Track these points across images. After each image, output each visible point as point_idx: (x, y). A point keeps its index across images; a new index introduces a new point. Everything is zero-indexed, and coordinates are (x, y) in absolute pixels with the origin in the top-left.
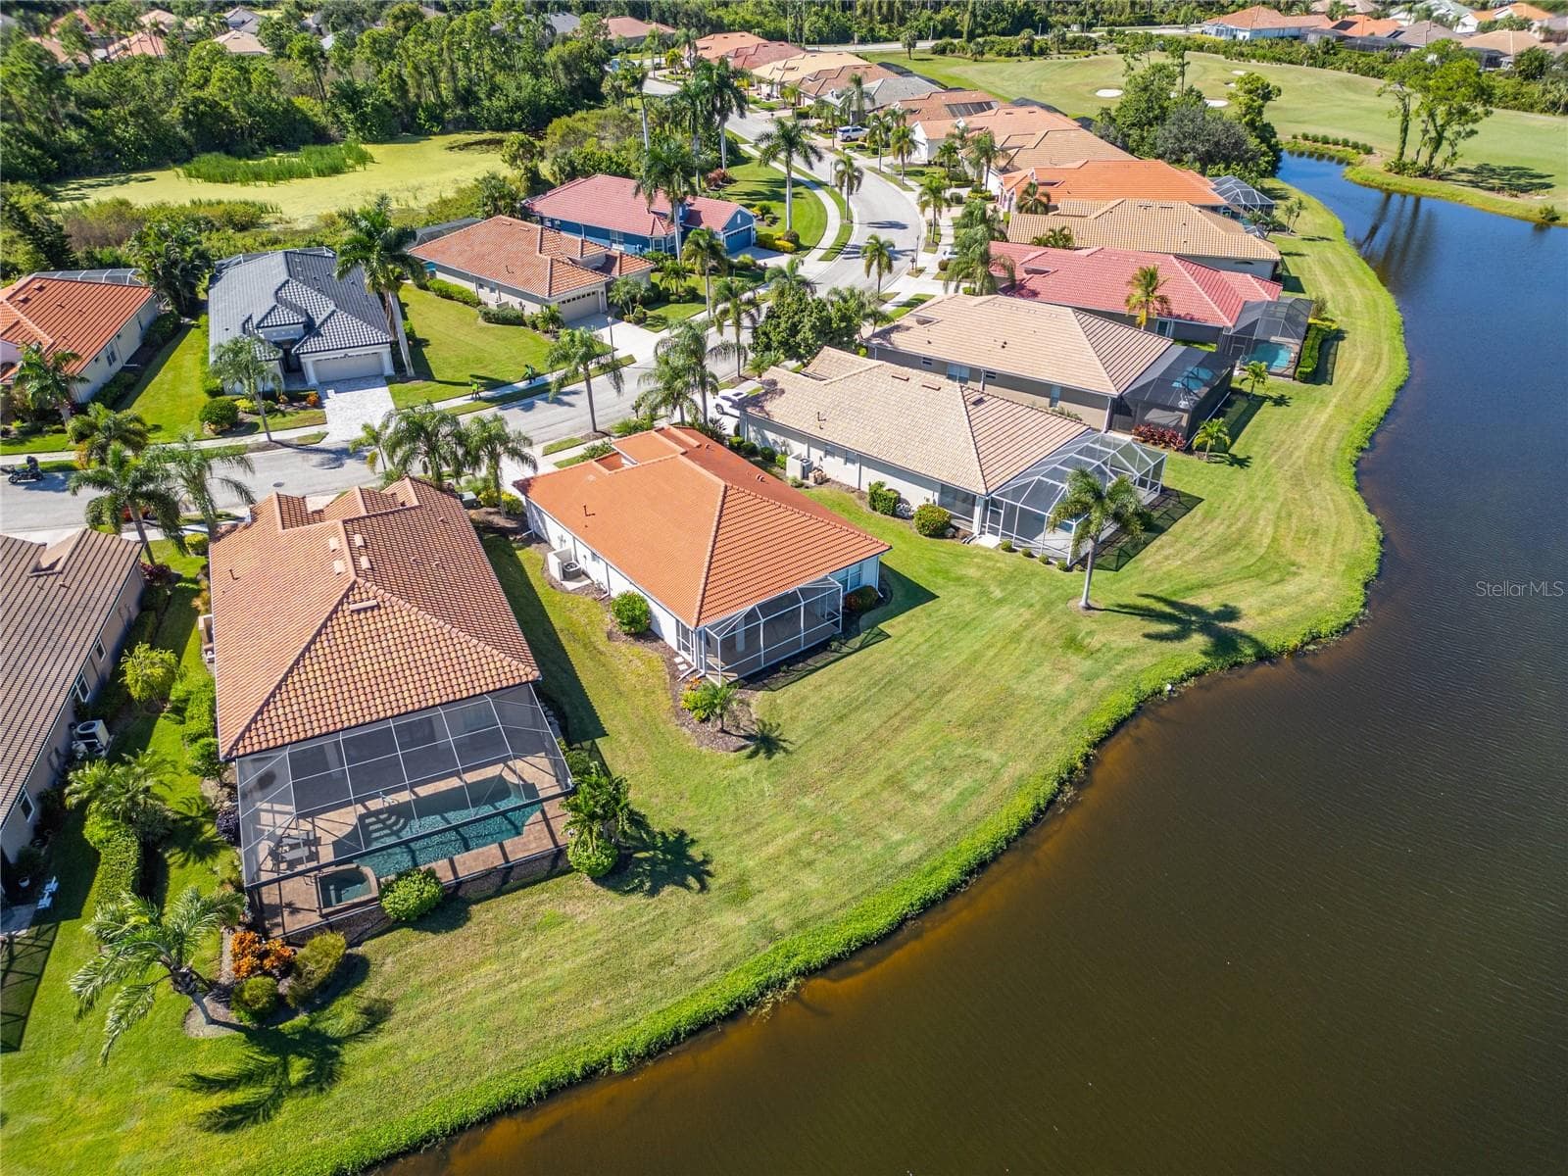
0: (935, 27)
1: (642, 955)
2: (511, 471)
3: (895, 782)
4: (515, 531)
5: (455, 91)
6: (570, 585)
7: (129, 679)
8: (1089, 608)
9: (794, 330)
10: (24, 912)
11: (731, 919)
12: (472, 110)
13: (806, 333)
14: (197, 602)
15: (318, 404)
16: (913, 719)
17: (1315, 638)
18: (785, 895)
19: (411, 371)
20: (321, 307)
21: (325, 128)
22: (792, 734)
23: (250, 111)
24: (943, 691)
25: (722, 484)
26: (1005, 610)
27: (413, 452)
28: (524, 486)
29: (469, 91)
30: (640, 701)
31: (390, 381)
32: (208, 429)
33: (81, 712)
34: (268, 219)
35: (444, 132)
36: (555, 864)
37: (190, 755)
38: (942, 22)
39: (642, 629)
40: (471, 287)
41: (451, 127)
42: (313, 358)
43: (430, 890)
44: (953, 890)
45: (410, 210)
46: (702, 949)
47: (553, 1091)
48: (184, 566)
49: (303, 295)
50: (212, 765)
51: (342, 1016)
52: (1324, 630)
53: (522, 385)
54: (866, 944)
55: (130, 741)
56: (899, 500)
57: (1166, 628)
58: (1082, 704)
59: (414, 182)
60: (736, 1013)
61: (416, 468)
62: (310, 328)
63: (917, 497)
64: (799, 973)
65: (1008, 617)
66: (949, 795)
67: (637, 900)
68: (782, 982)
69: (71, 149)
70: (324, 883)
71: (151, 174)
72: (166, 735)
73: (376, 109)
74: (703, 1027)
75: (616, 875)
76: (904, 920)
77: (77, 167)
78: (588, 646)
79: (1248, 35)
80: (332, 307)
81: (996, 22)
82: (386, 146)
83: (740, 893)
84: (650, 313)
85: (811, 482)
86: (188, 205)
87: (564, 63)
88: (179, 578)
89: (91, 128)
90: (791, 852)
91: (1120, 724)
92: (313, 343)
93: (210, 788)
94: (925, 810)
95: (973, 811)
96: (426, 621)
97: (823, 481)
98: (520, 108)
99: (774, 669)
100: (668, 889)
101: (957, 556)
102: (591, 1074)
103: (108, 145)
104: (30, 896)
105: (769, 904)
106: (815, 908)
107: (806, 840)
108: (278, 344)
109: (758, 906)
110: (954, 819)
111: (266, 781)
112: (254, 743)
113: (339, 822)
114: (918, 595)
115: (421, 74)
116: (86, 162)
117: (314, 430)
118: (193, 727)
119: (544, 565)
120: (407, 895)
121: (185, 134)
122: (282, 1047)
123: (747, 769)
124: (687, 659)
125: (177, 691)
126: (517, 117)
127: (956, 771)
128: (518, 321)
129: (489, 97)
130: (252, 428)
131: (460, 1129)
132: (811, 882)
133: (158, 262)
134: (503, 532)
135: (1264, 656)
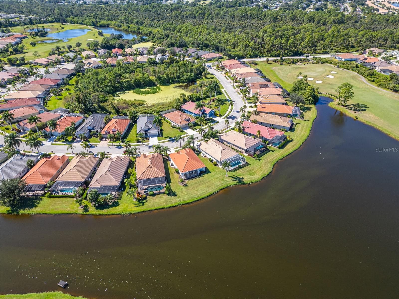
0: (276, 55)
1: (169, 201)
2: (168, 152)
3: (197, 191)
4: (168, 159)
5: (177, 76)
6: (172, 167)
7: (129, 172)
8: (227, 176)
9: (208, 135)
10: (121, 190)
11: (178, 199)
12: (179, 79)
13: (209, 136)
14: (135, 164)
15: (149, 139)
16: (202, 185)
17: (252, 183)
18: (183, 198)
19: (160, 135)
20: (151, 126)
21: (155, 83)
22: (189, 185)
23: (144, 81)
24: (206, 183)
25: (188, 158)
26: (218, 175)
27: (158, 150)
28: (169, 154)
29: (179, 76)
30: (175, 180)
31: (158, 136)
32: (136, 142)
33: (125, 174)
34: (145, 103)
35: (174, 83)
36: (164, 193)
37: (134, 179)
38: (278, 54)
39: (178, 172)
40: (171, 121)
41: (175, 82)
42: (149, 133)
43: (153, 193)
44: (198, 200)
45: (165, 102)
46: (174, 201)
47: (160, 209)
48: (133, 160)
49: (148, 124)
50: (136, 180)
51: (144, 201)
52: (253, 182)
53: (174, 138)
54: (189, 203)
55: (128, 178)
56: (213, 160)
57: (234, 179)
58: (220, 186)
59: (167, 96)
60: (176, 206)
61: (158, 151)
62: (149, 129)
63: (215, 160)
64: (182, 204)
65: (218, 176)
66: (202, 192)
67: (170, 197)
68: (180, 205)
69: (118, 87)
70: (144, 191)
71: (128, 91)
72: (131, 177)
73: (163, 80)
74: (173, 207)
75: (169, 194)
76: (193, 202)
77: (118, 90)
78: (172, 174)
79: (344, 60)
80: (152, 126)
81: (290, 54)
82: (164, 86)
83: (179, 197)
84: (194, 127)
85: (204, 157)
86: (134, 100)
87: (197, 69)
88: (132, 161)
89: (120, 83)
90: (185, 195)
91: (224, 188)
92: (149, 131)
93: (135, 182)
94: (199, 193)
95: (203, 194)
96: (156, 169)
97: (205, 156)
98: (187, 79)
99: (190, 178)
100: (173, 196)
101: (216, 168)
102: (163, 208)
103: (123, 87)
104: (121, 189)
105: (181, 199)
106: (185, 200)
107: (187, 194)
108: (145, 131)
109: (180, 199)
110: (201, 194)
111: (140, 182)
112: (140, 179)
113: (146, 187)
114: (209, 172)
115: (171, 74)
116: (119, 89)
117: (148, 143)
118: (134, 177)
119: (169, 164)
120: (151, 193)
121: (133, 85)
122: (140, 202)
123: (183, 187)
124: (182, 176)
125: (132, 173)
126: (186, 81)
127: (203, 190)
128: (176, 128)
129: (182, 77)
130: (141, 142)
131: (152, 210)
132: (185, 197)
133: (131, 117)
134: (167, 159)
135: (244, 184)
